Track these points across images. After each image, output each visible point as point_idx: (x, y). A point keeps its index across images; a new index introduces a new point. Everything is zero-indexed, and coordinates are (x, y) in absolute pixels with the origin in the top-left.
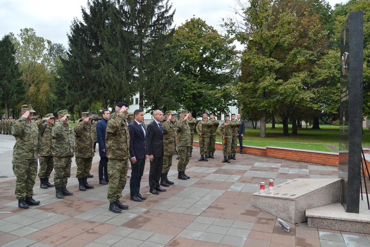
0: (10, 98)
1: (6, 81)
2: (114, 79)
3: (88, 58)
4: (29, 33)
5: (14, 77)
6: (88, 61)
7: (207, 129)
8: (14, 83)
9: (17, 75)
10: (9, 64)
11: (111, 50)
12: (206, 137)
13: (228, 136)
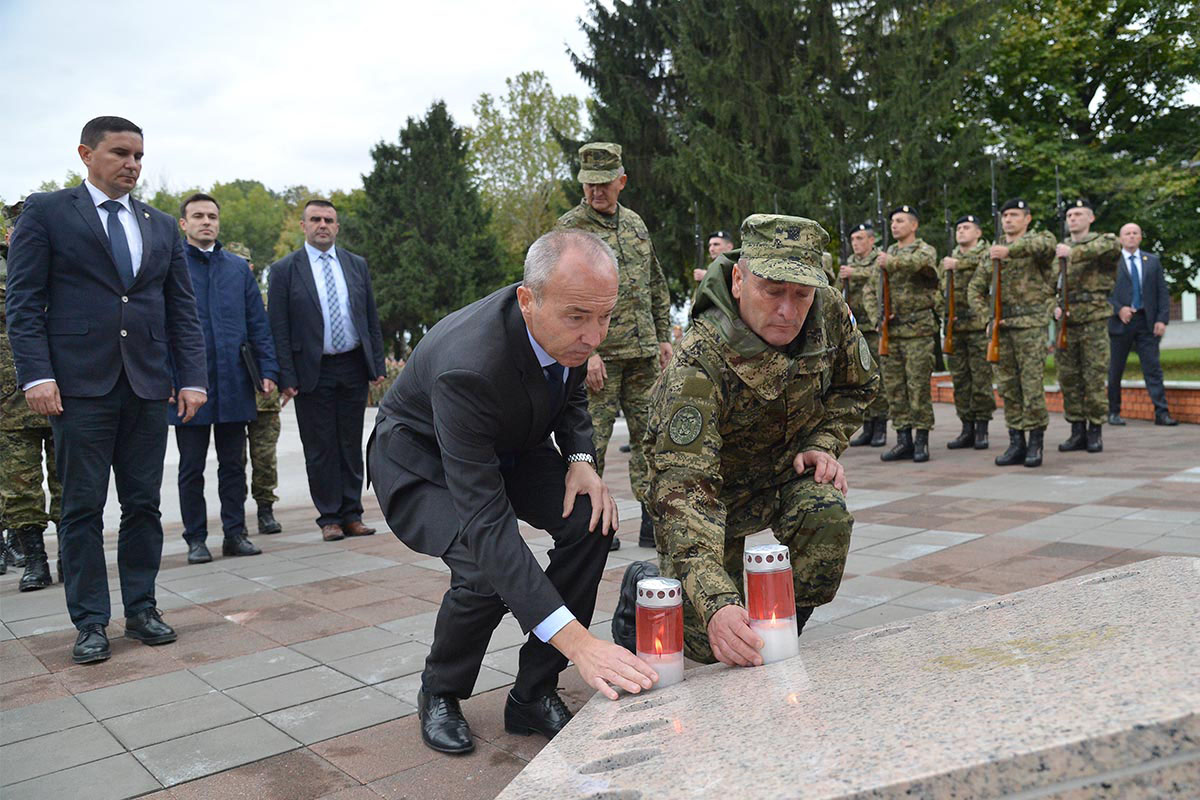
0: (458, 297)
1: (442, 246)
2: (720, 180)
3: (640, 119)
4: (533, 87)
5: (466, 231)
6: (643, 130)
7: (915, 290)
8: (467, 248)
9: (475, 222)
10: (449, 189)
11: (704, 70)
12: (912, 334)
13: (1016, 316)
